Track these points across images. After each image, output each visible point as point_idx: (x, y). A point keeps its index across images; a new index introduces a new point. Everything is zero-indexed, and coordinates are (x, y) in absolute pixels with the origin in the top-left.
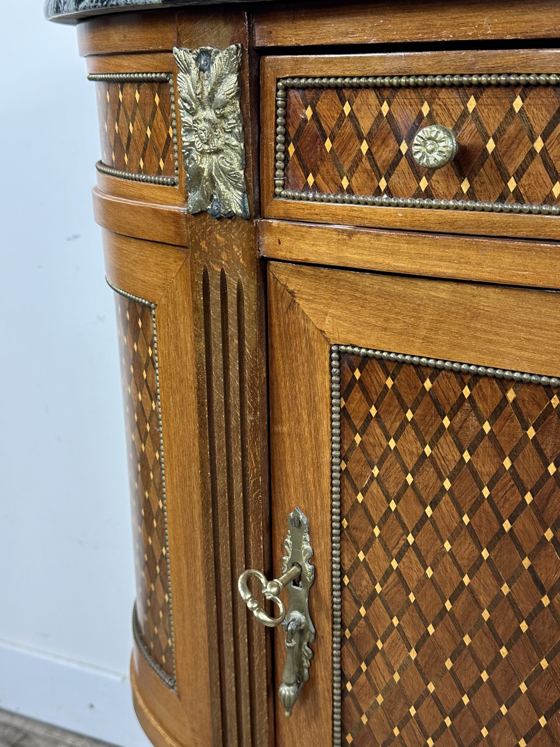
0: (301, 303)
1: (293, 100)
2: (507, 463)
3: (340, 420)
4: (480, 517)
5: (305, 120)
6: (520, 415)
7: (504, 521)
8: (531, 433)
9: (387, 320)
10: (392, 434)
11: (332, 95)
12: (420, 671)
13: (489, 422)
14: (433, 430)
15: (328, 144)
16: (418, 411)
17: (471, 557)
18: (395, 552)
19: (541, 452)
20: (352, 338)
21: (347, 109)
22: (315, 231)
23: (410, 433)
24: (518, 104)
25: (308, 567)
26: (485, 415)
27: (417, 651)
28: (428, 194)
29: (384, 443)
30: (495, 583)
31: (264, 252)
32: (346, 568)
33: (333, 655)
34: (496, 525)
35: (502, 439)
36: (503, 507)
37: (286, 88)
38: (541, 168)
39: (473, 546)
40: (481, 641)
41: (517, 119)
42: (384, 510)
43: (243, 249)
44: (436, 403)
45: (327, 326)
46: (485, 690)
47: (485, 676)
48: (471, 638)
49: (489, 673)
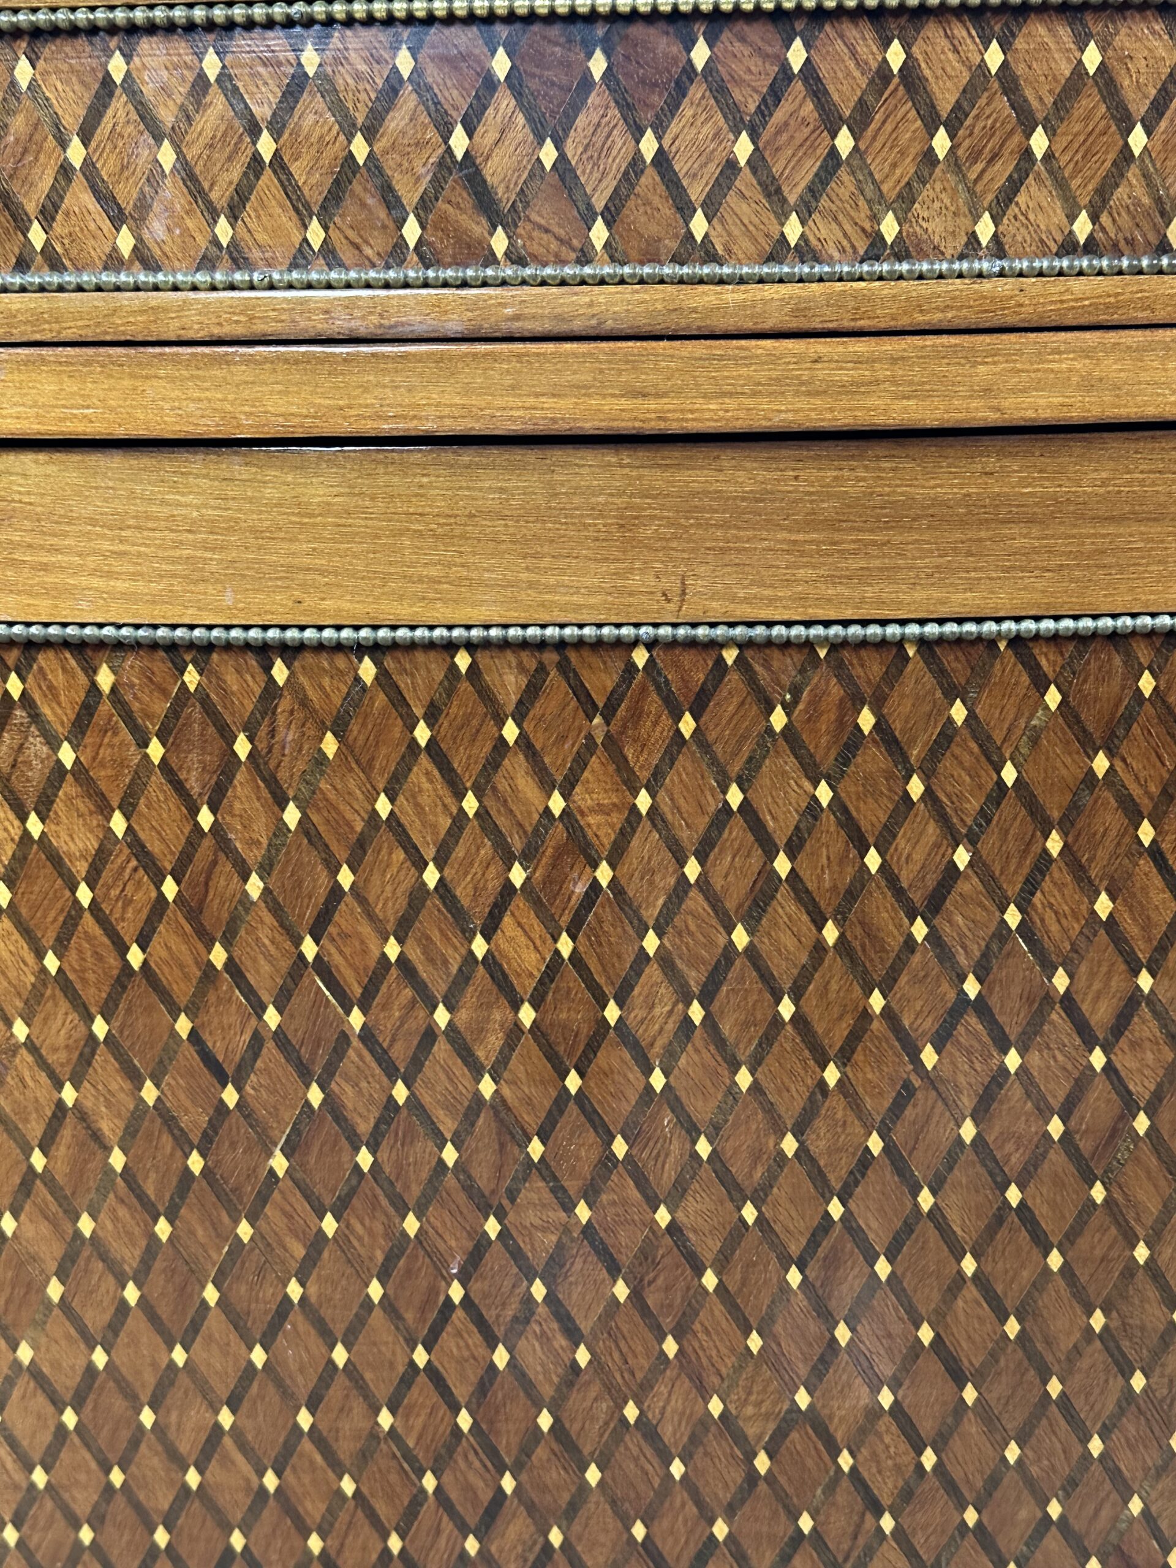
2: (118, 824)
4: (80, 951)
6: (128, 717)
7: (128, 949)
8: (156, 750)
13: (70, 743)
17: (71, 1041)
19: (179, 787)
24: (24, 72)
26: (60, 729)
30: (127, 1085)
34: (113, 961)
35: (100, 775)
36: (123, 920)
38: (88, 200)
39: (74, 1016)
40: (115, 1219)
41: (27, 103)
46: (137, 1323)
47: (131, 1294)
48: (94, 1217)
49: (139, 1286)
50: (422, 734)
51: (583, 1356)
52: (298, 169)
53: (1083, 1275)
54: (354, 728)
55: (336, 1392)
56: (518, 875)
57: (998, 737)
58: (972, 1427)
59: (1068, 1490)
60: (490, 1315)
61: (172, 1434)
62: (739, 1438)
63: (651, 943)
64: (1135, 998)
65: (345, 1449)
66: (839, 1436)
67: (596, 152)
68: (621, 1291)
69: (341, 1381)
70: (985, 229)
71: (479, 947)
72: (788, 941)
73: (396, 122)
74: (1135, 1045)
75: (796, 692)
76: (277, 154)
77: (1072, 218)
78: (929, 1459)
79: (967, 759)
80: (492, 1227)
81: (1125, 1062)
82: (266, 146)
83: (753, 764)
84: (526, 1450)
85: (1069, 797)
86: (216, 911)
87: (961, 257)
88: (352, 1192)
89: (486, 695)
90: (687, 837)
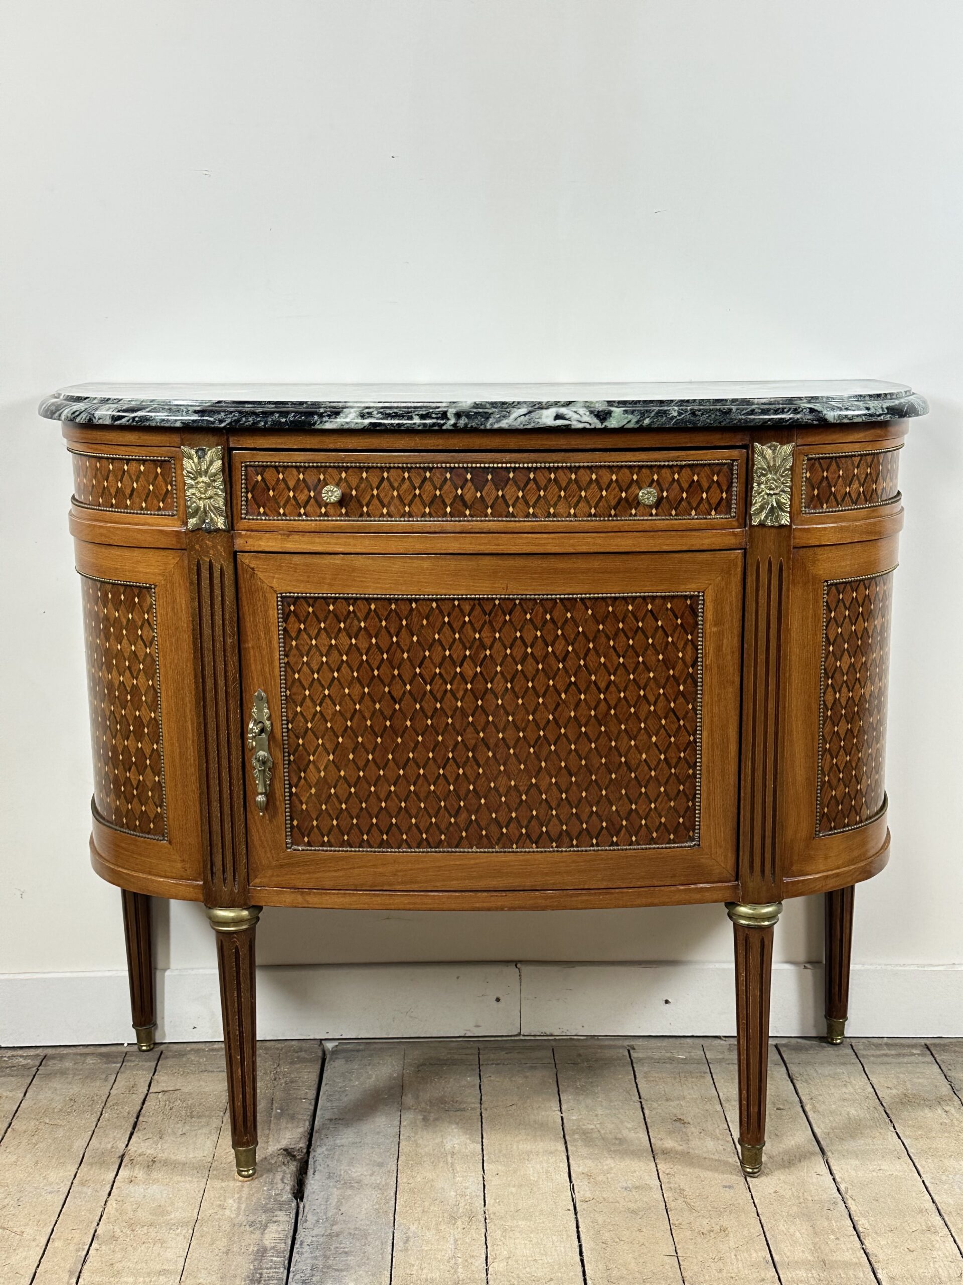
0: (259, 573)
1: (250, 472)
2: (374, 641)
3: (283, 635)
4: (362, 671)
5: (257, 481)
6: (378, 616)
7: (374, 671)
8: (384, 623)
9: (309, 577)
10: (313, 637)
11: (274, 470)
12: (336, 766)
13: (363, 622)
14: (336, 630)
15: (271, 493)
16: (328, 622)
17: (359, 694)
18: (318, 702)
19: (389, 632)
20: (289, 589)
21: (281, 476)
22: (267, 535)
23: (323, 635)
24: (364, 475)
25: (268, 723)
26: (361, 619)
27: (333, 755)
28: (326, 514)
29: (309, 642)
30: (372, 704)
31: (236, 548)
32: (290, 719)
33: (284, 772)
34: (370, 673)
35: (370, 629)
36: (373, 663)
37: (246, 466)
38: (377, 502)
39: (360, 687)
40: (368, 738)
41: (365, 481)
42: (311, 680)
43: (224, 548)
44: (336, 616)
45: (275, 584)
46: (371, 764)
47: (370, 757)
48: (362, 737)
49: (372, 755)
50: (446, 619)
51: (481, 771)
52: (424, 497)
53: (600, 749)
54: (431, 618)
55: (420, 781)
56: (468, 653)
57: (578, 621)
58: (574, 788)
59: (597, 804)
60: (458, 761)
61: (379, 793)
62: (519, 791)
63: (499, 669)
64: (610, 682)
65: (422, 796)
66: (542, 790)
67: (488, 494)
68: (490, 754)
69: (422, 778)
70: (572, 511)
71: (458, 670)
72: (530, 668)
73: (446, 487)
74: (611, 693)
75: (532, 610)
76: (420, 494)
77: (591, 509)
78: (564, 796)
79: (571, 626)
80: (460, 739)
81: (608, 697)
82: (417, 492)
83: (523, 627)
84: (467, 795)
85: (594, 635)
86: (396, 662)
87: (567, 517)
88: (426, 730)
89: (461, 610)
90: (508, 644)
